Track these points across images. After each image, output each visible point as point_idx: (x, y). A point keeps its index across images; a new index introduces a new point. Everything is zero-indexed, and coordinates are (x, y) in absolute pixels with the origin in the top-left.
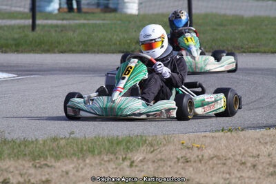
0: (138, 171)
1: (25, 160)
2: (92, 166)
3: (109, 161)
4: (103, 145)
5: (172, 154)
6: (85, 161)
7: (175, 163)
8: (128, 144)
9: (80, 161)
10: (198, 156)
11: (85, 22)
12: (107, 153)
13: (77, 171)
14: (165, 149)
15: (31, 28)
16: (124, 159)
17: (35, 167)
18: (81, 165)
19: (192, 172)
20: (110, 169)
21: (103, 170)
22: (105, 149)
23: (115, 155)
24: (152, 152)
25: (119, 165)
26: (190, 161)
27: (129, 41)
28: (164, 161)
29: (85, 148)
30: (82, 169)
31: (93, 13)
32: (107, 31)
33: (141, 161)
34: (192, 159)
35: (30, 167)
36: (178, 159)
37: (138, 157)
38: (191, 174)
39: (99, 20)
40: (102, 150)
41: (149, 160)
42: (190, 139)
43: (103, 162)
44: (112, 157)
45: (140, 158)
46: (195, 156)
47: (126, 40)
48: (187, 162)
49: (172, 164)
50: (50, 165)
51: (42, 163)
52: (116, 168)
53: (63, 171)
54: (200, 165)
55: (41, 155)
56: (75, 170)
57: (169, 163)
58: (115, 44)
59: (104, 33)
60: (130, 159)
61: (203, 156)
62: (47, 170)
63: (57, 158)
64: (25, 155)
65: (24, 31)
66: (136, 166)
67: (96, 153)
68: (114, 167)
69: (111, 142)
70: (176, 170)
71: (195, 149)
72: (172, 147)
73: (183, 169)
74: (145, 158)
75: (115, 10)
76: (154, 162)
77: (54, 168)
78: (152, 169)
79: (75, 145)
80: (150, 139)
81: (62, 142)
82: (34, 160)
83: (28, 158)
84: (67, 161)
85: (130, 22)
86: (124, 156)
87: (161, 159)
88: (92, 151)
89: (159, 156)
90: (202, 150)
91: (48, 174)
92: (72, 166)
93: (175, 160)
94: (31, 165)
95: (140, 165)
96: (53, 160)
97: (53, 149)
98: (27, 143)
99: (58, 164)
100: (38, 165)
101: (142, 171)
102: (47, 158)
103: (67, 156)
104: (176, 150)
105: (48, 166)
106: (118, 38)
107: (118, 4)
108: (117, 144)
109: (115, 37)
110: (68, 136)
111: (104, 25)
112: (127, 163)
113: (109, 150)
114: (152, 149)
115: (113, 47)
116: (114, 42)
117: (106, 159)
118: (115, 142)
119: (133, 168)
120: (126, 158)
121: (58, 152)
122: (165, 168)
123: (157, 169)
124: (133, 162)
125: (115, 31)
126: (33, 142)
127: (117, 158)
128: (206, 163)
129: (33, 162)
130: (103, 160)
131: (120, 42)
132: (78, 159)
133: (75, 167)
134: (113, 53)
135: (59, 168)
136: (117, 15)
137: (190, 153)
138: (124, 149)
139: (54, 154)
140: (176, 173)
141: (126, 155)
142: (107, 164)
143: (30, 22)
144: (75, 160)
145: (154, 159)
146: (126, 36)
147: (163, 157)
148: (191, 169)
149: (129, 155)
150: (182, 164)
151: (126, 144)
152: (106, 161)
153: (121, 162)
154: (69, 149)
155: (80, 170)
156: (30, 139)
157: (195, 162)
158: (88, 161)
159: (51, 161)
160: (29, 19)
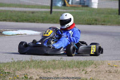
0: (89, 76)
1: (40, 69)
2: (69, 72)
3: (76, 71)
4: (74, 64)
5: (104, 69)
6: (66, 70)
7: (105, 73)
8: (85, 64)
9: (64, 71)
10: (115, 70)
11: (73, 11)
12: (76, 67)
13: (62, 75)
14: (101, 67)
15: (50, 13)
16: (83, 70)
17: (44, 72)
18: (64, 72)
19: (112, 77)
20: (76, 74)
21: (73, 75)
22: (75, 66)
23: (79, 68)
24: (95, 68)
25: (81, 73)
26: (112, 72)
27: (91, 20)
28: (100, 72)
29: (66, 65)
30: (64, 74)
31: (78, 7)
32: (83, 15)
33: (90, 71)
34: (113, 71)
35: (42, 72)
36: (107, 71)
37: (89, 70)
38: (111, 78)
39: (80, 10)
40: (74, 66)
41: (94, 71)
42: (112, 63)
43: (74, 71)
44: (78, 69)
45: (90, 70)
46: (114, 70)
47: (90, 19)
48: (110, 72)
49: (103, 73)
50: (51, 71)
51: (47, 71)
52: (79, 74)
53: (56, 75)
54: (116, 74)
55: (47, 67)
56: (61, 74)
57: (102, 73)
58: (85, 21)
59: (81, 16)
60: (85, 70)
61: (117, 70)
62: (49, 73)
63: (54, 69)
64: (40, 67)
65: (47, 14)
66: (88, 73)
67: (71, 67)
68: (78, 73)
69: (78, 63)
70: (105, 76)
71: (114, 67)
72: (104, 66)
73: (108, 75)
74: (92, 70)
75: (87, 6)
76: (96, 72)
77: (53, 73)
78: (95, 75)
79: (62, 64)
80: (95, 62)
81: (57, 62)
82: (44, 69)
83: (42, 68)
84: (58, 70)
85: (93, 11)
86: (83, 69)
87: (99, 71)
88: (69, 66)
89: (98, 70)
90: (117, 67)
91: (50, 75)
92: (60, 72)
93: (105, 71)
94: (42, 71)
95: (90, 73)
96: (52, 69)
97: (52, 65)
98: (42, 62)
99: (54, 71)
100: (45, 71)
101: (90, 76)
102: (50, 68)
103: (58, 68)
104: (106, 67)
105: (50, 72)
106: (87, 18)
107: (89, 3)
108: (81, 64)
109: (86, 18)
110: (60, 59)
111: (81, 12)
112: (84, 72)
113: (77, 66)
114: (96, 66)
115: (84, 22)
116: (85, 19)
117: (75, 70)
118: (79, 63)
119: (87, 74)
120: (84, 70)
121: (55, 66)
122: (100, 75)
123: (97, 75)
124: (86, 72)
125: (86, 15)
126: (44, 61)
127: (80, 70)
128: (118, 73)
129: (43, 70)
130: (74, 70)
131: (88, 20)
132: (63, 69)
133: (62, 73)
134: (84, 24)
135: (55, 73)
136: (88, 8)
137: (112, 69)
138: (83, 66)
139: (53, 67)
140: (105, 77)
141: (84, 68)
142: (75, 72)
143: (50, 10)
144: (62, 70)
145: (96, 71)
146: (90, 17)
147: (100, 70)
148: (112, 76)
149: (85, 69)
150: (108, 74)
151: (84, 64)
152: (75, 71)
153: (82, 71)
154: (60, 65)
155: (63, 74)
156: (43, 60)
157: (114, 72)
158: (67, 70)
159: (51, 70)
160: (49, 9)
